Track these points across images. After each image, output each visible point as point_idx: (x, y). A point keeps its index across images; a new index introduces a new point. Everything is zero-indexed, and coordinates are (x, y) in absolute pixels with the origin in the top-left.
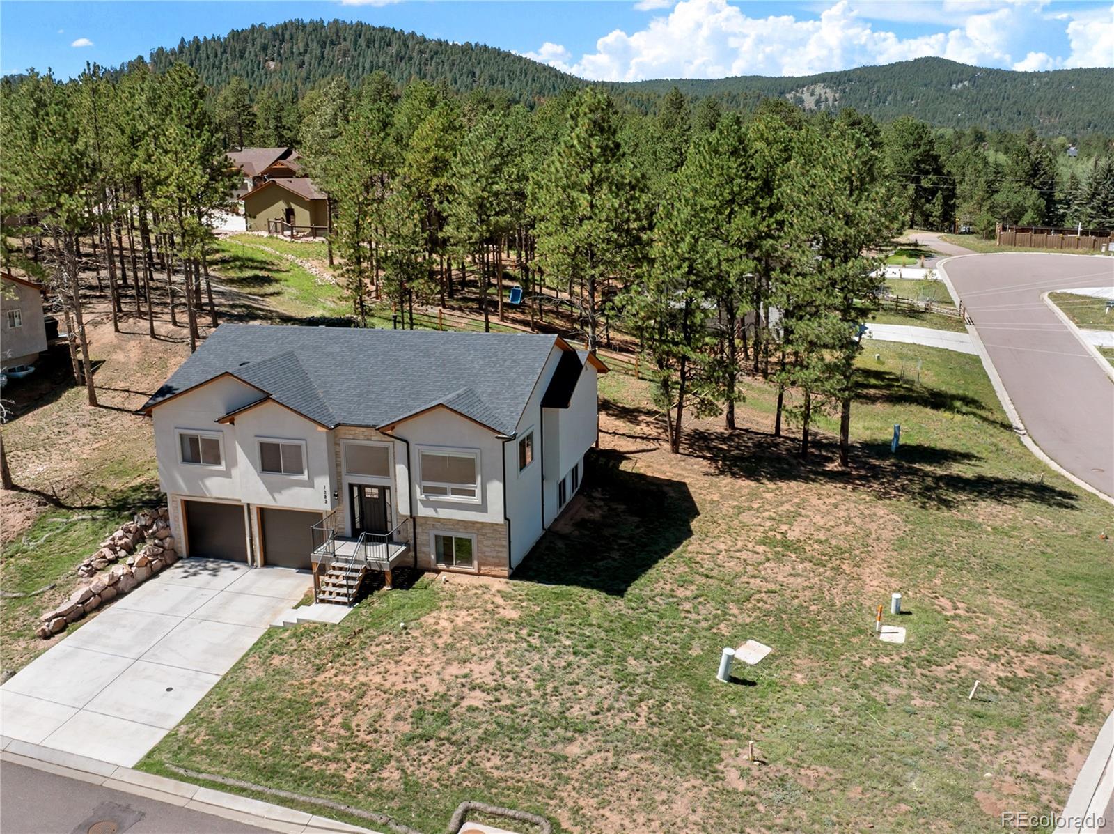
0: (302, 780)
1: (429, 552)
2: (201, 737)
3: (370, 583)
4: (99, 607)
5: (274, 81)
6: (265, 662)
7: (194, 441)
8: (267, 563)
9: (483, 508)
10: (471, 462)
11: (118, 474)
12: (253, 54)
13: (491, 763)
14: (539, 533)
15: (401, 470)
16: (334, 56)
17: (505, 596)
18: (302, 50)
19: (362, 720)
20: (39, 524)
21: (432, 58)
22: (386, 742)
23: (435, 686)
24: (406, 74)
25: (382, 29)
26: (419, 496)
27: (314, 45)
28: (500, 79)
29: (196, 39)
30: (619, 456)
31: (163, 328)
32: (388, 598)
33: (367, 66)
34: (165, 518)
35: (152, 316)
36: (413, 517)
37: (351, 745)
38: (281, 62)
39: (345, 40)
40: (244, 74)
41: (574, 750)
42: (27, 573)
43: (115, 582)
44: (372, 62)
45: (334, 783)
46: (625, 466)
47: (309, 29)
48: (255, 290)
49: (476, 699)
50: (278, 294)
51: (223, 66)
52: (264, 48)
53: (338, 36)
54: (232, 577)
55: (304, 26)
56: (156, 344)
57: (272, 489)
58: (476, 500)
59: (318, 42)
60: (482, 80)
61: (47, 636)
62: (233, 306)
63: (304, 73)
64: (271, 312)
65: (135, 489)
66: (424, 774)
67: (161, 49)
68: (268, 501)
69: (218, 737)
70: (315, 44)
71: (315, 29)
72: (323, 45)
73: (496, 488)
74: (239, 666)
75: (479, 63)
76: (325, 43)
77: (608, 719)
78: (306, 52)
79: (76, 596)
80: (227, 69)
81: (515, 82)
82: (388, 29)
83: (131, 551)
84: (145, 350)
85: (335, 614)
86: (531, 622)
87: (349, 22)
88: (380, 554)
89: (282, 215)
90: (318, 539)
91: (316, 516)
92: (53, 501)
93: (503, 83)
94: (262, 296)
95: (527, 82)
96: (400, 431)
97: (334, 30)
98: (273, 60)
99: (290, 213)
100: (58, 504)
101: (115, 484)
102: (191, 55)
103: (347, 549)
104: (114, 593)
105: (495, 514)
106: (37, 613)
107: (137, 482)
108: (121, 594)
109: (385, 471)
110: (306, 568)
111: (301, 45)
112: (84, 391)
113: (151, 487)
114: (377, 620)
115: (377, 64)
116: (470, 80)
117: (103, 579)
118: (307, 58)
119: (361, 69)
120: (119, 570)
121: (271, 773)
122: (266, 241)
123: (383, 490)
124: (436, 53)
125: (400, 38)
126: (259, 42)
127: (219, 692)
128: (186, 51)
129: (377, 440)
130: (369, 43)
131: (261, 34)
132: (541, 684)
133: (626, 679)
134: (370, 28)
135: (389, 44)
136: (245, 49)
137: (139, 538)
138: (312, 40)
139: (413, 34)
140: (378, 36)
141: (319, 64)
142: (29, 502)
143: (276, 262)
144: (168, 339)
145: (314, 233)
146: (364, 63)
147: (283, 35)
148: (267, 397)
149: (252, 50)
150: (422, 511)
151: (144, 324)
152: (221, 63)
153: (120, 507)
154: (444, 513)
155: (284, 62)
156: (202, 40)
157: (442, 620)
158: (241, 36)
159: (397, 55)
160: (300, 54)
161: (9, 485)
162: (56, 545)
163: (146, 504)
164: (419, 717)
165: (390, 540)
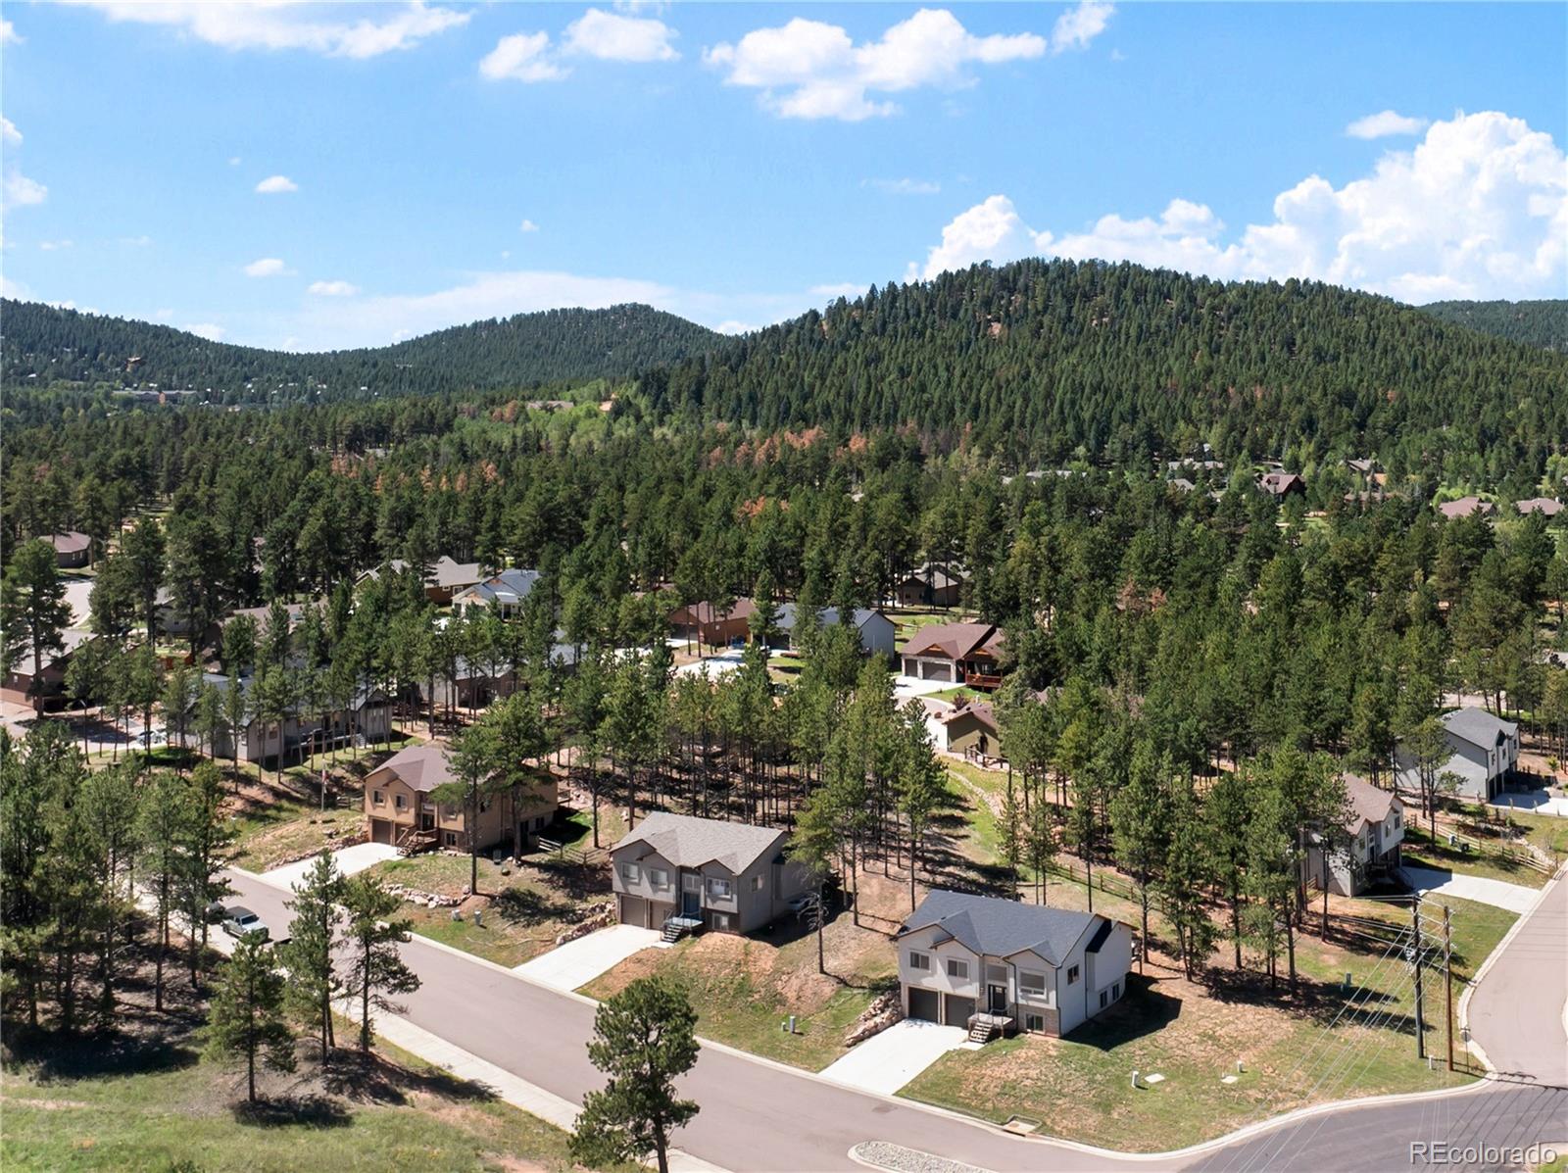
0: (956, 1103)
1: (1024, 1022)
2: (917, 1087)
3: (994, 1034)
4: (869, 1037)
5: (997, 358)
6: (944, 1064)
7: (917, 956)
8: (947, 1024)
9: (1047, 1001)
10: (1042, 978)
11: (874, 969)
12: (970, 312)
13: (1028, 1104)
14: (1082, 1019)
15: (1012, 981)
16: (1085, 318)
17: (1054, 1046)
18: (1040, 307)
19: (981, 1086)
20: (838, 994)
21: (1230, 318)
22: (989, 1094)
23: (1012, 1076)
24: (1189, 344)
25: (1159, 273)
26: (1019, 993)
27: (1058, 300)
28: (1331, 351)
29: (892, 285)
30: (1153, 980)
31: (893, 870)
32: (1002, 1041)
33: (1133, 332)
34: (899, 995)
35: (885, 858)
36: (1017, 1004)
37: (976, 1094)
38: (1009, 326)
39: (1103, 289)
40: (957, 345)
41: (1060, 1102)
42: (836, 1018)
43: (876, 1026)
44: (1140, 326)
45: (968, 1106)
46: (1153, 988)
47: (1052, 275)
48: (951, 831)
49: (1028, 1082)
50: (966, 837)
51: (928, 332)
52: (987, 303)
53: (1093, 283)
54: (928, 1028)
55: (1046, 268)
56: (888, 882)
57: (954, 986)
58: (1043, 997)
59: (1064, 296)
60: (1303, 353)
61: (849, 1046)
62: (936, 852)
63: (1040, 348)
64: (960, 857)
65: (883, 979)
66: (1002, 1105)
67: (842, 300)
68: (950, 991)
69: (923, 1087)
70: (1059, 298)
71: (1062, 276)
72: (1069, 299)
73: (1053, 995)
74: (933, 1065)
75: (1302, 325)
76: (1075, 296)
77: (1078, 1094)
78: (1046, 308)
79: (860, 1030)
80: (933, 338)
81: (1355, 356)
82: (1169, 272)
83: (883, 1011)
84: (882, 885)
85: (977, 1047)
86: (1061, 1057)
87: (1110, 263)
88: (1001, 1021)
89: (977, 742)
90: (972, 1012)
91: (972, 1000)
92: (842, 981)
93: (1336, 358)
94: (956, 838)
95: (1374, 356)
96: (1011, 960)
97: (1088, 276)
98: (998, 320)
99: (983, 740)
100: (846, 984)
101: (873, 976)
102: (883, 311)
103: (984, 1017)
104: (875, 1031)
105: (1052, 1006)
106: (843, 1036)
107: (884, 975)
108: (878, 1032)
109: (1005, 980)
110: (965, 1027)
111: (1040, 300)
112: (852, 915)
113: (890, 979)
114: (994, 1051)
115: (1148, 328)
116: (1285, 355)
117: (871, 1023)
118: (1046, 320)
119: (1123, 338)
120: (878, 1020)
121: (945, 1100)
122: (960, 767)
123: (1004, 989)
124: (1237, 311)
125: (1183, 288)
126: (980, 293)
127: (924, 1073)
128: (877, 305)
129: (1002, 964)
130: (1139, 294)
131: (984, 280)
132: (1056, 1080)
133: (1092, 1081)
134: (1139, 269)
135: (1168, 296)
136: (960, 303)
137: (886, 1006)
138: (1056, 293)
139: (1205, 279)
140: (1152, 284)
141: (1064, 330)
142: (833, 981)
143: (969, 797)
144: (895, 878)
145: (1001, 761)
146: (1128, 328)
147: (1015, 281)
148: (952, 938)
149: (970, 307)
150: (1021, 1001)
151: (881, 865)
152: (925, 327)
153: (876, 988)
154: (1031, 1003)
155: (1014, 326)
156: (899, 286)
157: (1023, 1053)
158: (956, 283)
159: (1178, 314)
160: (1038, 313)
161: (822, 971)
162: (847, 1005)
163: (889, 988)
164: (1004, 1087)
165: (1005, 1014)
